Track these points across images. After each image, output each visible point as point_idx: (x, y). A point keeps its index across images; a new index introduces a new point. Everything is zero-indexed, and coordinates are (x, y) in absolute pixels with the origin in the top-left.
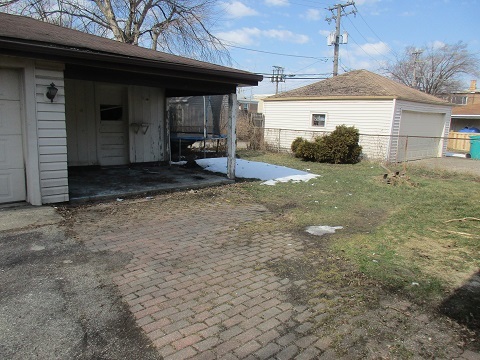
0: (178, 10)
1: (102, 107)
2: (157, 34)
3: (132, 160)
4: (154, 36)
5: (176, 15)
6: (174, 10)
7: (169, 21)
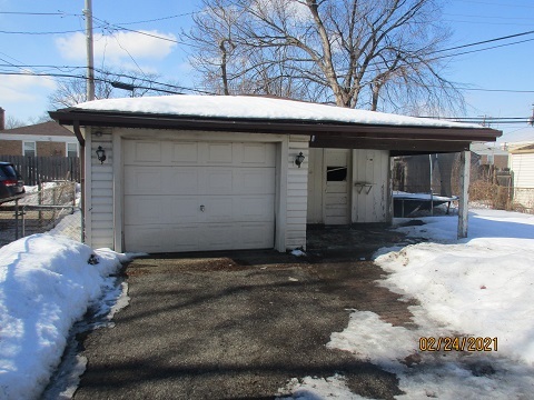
0: (403, 56)
1: (328, 168)
2: (379, 86)
3: (354, 220)
4: (375, 89)
5: (400, 63)
6: (399, 57)
7: (392, 69)
